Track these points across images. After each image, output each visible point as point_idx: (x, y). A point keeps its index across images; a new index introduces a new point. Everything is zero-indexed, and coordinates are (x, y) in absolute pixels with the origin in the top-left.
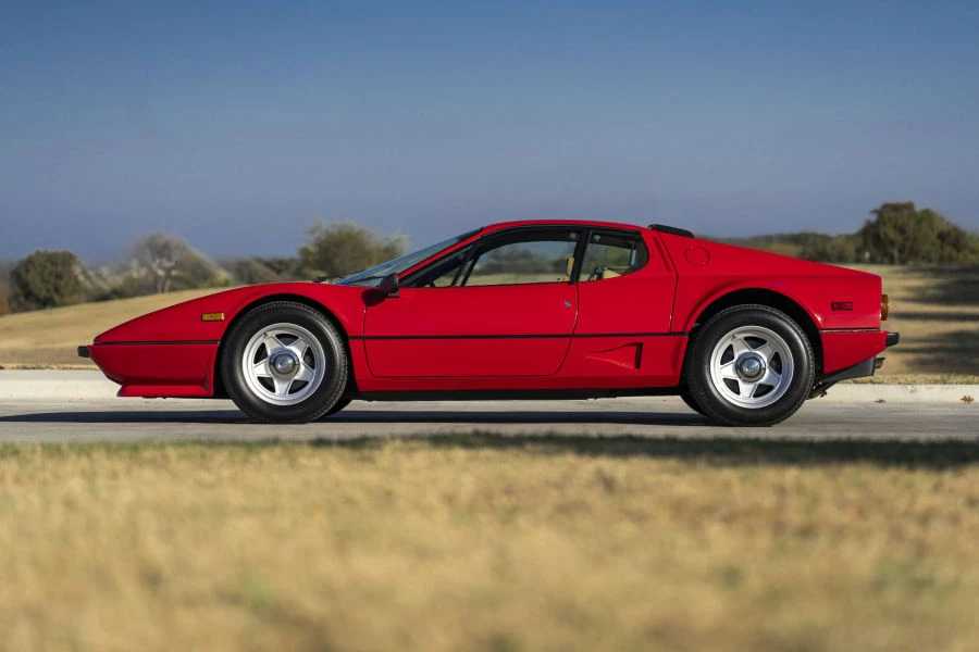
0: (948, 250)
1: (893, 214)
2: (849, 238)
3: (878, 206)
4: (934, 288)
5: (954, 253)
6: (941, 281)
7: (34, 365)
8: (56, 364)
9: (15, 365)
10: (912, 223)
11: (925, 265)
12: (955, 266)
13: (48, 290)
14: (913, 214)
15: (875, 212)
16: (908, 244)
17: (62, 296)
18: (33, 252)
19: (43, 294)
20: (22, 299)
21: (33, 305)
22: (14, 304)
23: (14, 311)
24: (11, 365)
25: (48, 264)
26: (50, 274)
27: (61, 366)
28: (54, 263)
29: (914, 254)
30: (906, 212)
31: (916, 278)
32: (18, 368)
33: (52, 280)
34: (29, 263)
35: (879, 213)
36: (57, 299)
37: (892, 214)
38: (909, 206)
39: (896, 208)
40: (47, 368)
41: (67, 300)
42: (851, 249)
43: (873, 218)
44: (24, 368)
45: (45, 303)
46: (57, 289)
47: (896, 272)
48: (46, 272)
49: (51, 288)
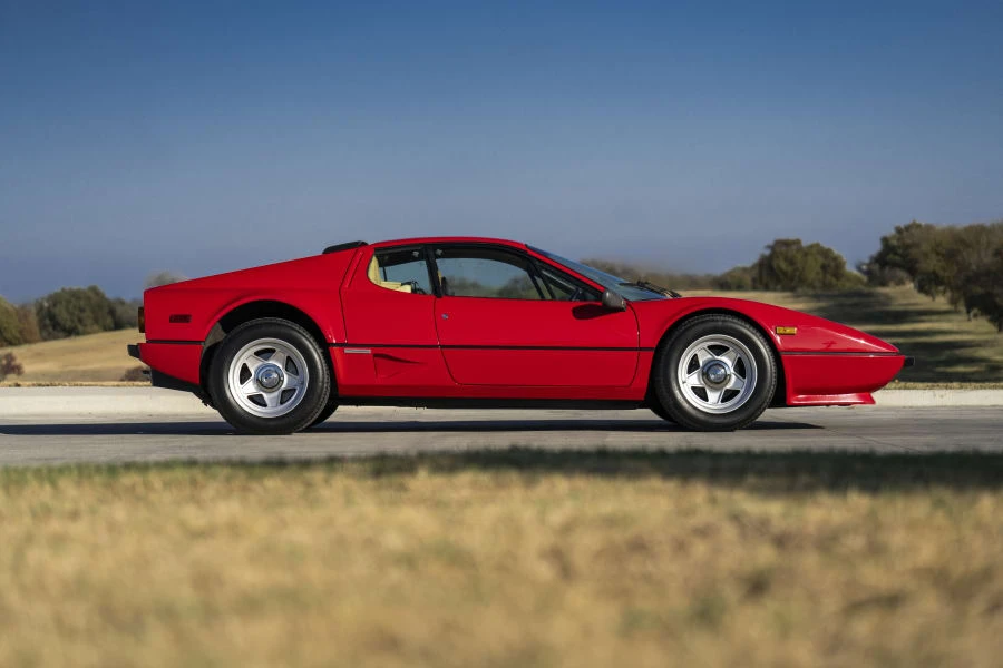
0: (829, 278)
1: (782, 248)
2: (745, 270)
3: (771, 242)
4: (815, 311)
5: (834, 281)
6: (822, 304)
7: (48, 383)
8: (68, 381)
9: (30, 383)
10: (799, 257)
11: (811, 292)
12: (836, 292)
13: (72, 321)
14: (800, 249)
15: (769, 247)
16: (798, 273)
17: (85, 326)
18: (58, 290)
19: (68, 324)
20: (51, 329)
21: (61, 334)
22: (45, 334)
23: (45, 339)
24: (27, 383)
25: (73, 299)
26: (75, 307)
27: (73, 383)
28: (78, 298)
29: (802, 281)
30: (794, 247)
31: (801, 302)
32: (34, 385)
33: (76, 312)
34: (55, 300)
35: (772, 248)
36: (80, 328)
37: (784, 249)
38: (797, 242)
39: (786, 244)
40: (59, 385)
41: (89, 329)
42: (748, 279)
43: (767, 252)
44: (40, 385)
45: (70, 332)
46: (80, 320)
47: (788, 297)
48: (71, 307)
49: (76, 319)
